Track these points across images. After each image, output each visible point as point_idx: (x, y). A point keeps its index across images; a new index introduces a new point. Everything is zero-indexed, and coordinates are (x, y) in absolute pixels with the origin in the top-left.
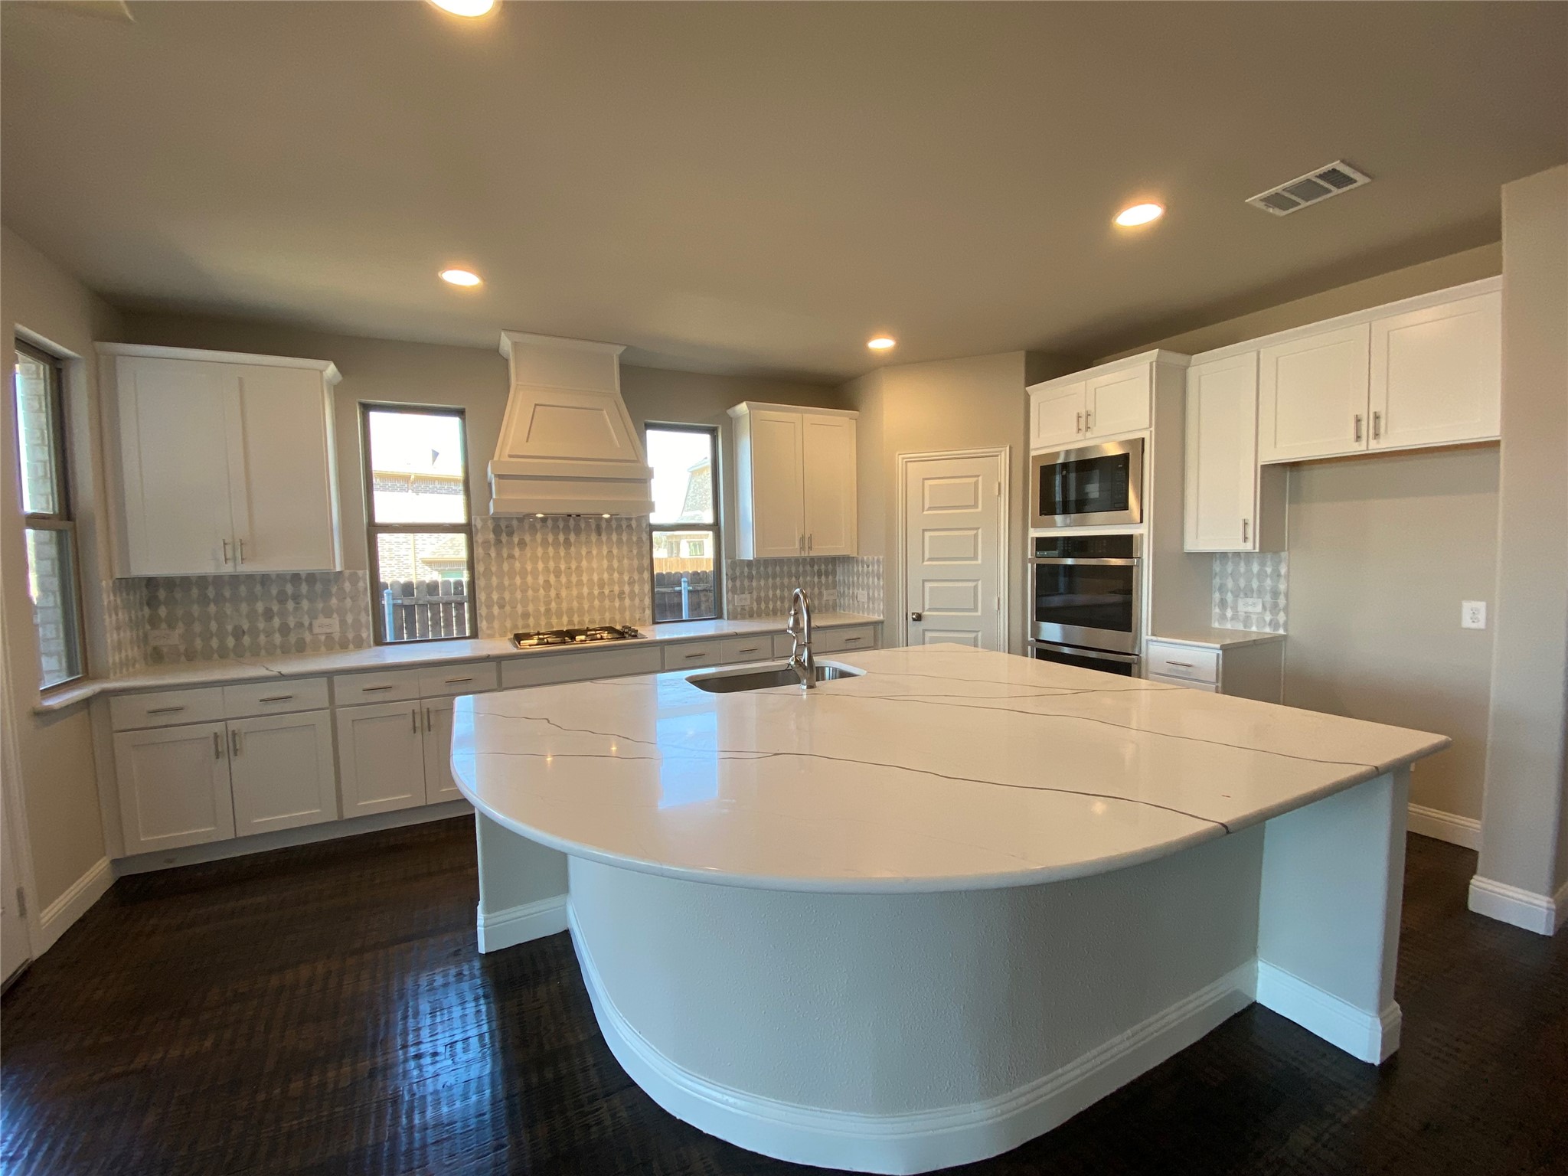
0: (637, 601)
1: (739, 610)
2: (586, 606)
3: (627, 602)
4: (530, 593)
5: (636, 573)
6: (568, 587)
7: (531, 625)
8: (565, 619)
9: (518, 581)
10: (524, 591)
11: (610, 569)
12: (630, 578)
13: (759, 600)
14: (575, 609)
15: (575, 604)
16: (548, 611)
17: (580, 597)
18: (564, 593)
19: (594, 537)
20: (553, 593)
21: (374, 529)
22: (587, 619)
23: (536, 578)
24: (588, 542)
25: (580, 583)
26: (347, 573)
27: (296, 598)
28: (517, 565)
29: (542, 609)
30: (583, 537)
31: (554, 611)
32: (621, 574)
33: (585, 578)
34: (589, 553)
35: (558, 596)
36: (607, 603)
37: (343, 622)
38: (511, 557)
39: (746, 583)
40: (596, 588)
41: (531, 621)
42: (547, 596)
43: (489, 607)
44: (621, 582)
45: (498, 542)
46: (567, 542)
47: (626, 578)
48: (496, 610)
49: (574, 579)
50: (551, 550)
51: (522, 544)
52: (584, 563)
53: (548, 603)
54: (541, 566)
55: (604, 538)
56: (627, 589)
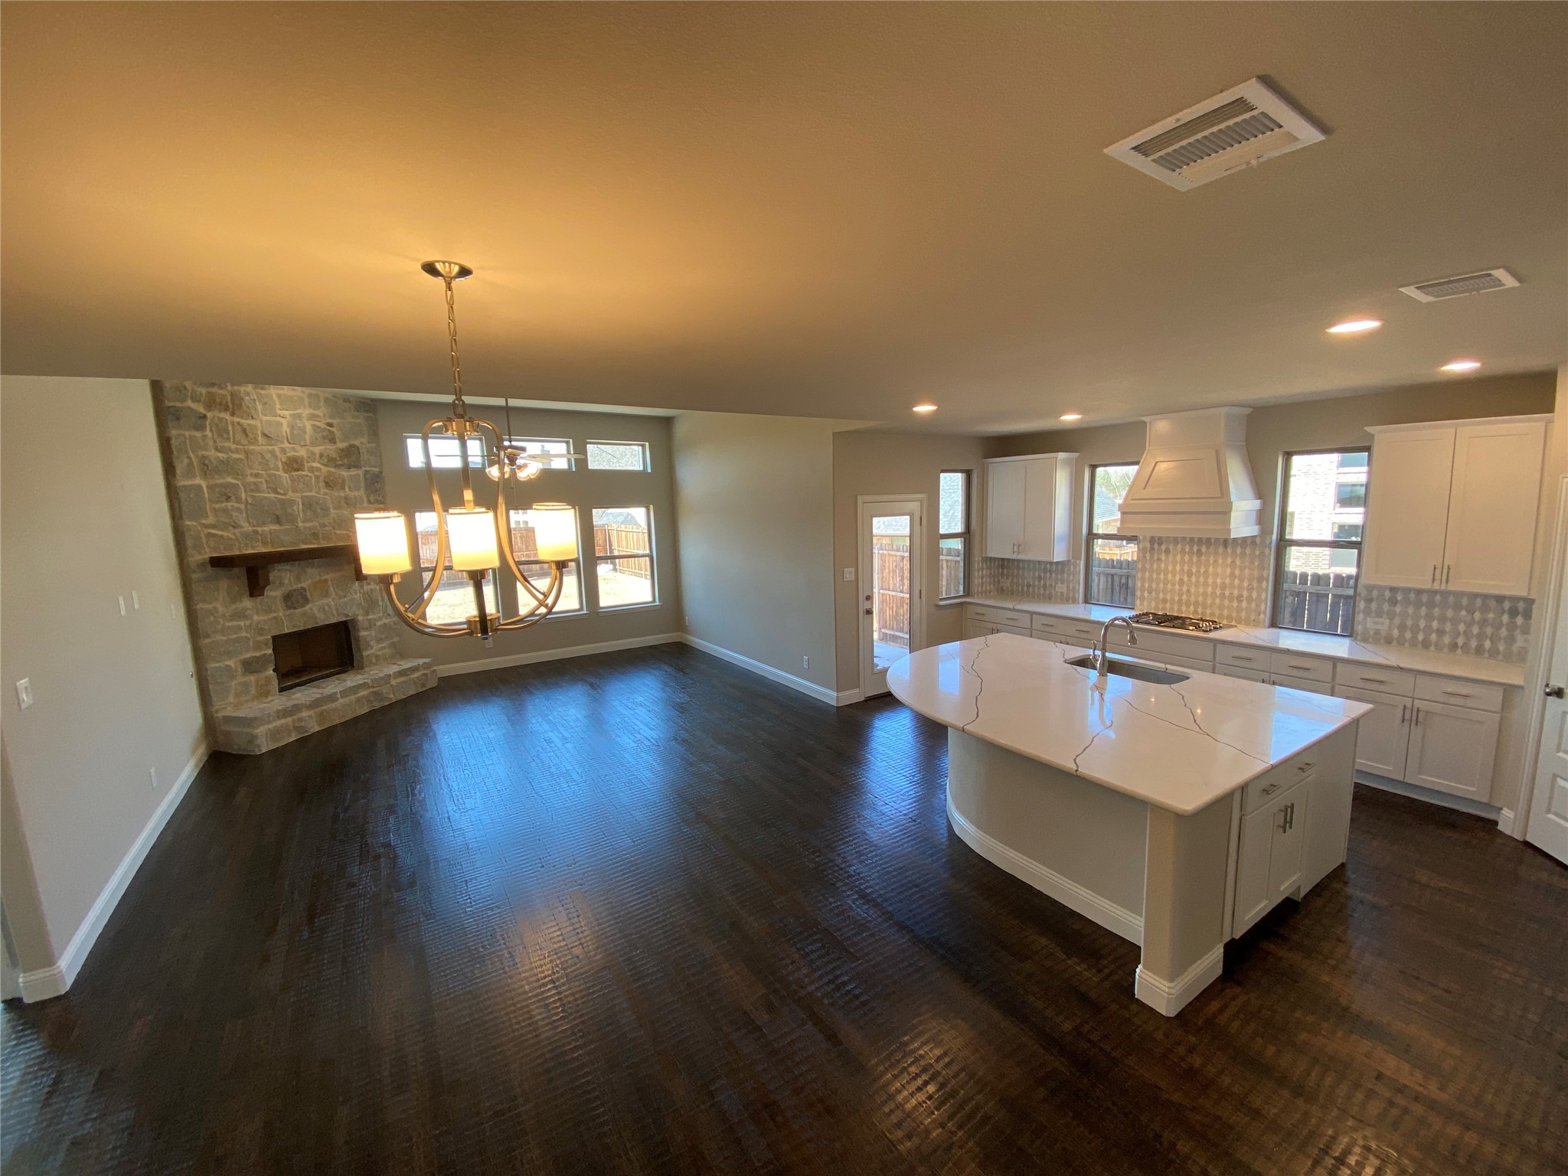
0: (1253, 605)
1: (1372, 633)
2: (1209, 602)
3: (1244, 604)
4: (1169, 586)
5: (1255, 581)
6: (1197, 584)
7: (1168, 608)
8: (1192, 608)
9: (1162, 576)
10: (1165, 584)
11: (1232, 576)
12: (1249, 585)
13: (1402, 628)
14: (1201, 602)
15: (1201, 599)
16: (1180, 600)
17: (1205, 594)
18: (1193, 590)
19: (1221, 550)
20: (1185, 589)
21: (1092, 536)
22: (1208, 611)
23: (1174, 576)
24: (1216, 553)
25: (1206, 584)
26: (1072, 561)
27: (1050, 571)
28: (1163, 566)
29: (1176, 599)
30: (1212, 549)
31: (1184, 601)
32: (1241, 580)
33: (1210, 581)
34: (1215, 561)
35: (1188, 591)
36: (1226, 602)
37: (1068, 587)
38: (1159, 559)
39: (1386, 607)
40: (1218, 589)
41: (1168, 606)
42: (1180, 590)
43: (1142, 591)
44: (1240, 588)
45: (1152, 549)
46: (1199, 552)
47: (1246, 584)
48: (1146, 594)
49: (1202, 580)
50: (1187, 557)
51: (1167, 551)
52: (1211, 569)
53: (1180, 595)
54: (1178, 567)
55: (1229, 550)
56: (1245, 593)
